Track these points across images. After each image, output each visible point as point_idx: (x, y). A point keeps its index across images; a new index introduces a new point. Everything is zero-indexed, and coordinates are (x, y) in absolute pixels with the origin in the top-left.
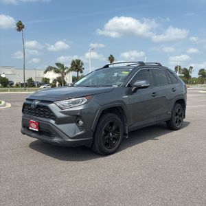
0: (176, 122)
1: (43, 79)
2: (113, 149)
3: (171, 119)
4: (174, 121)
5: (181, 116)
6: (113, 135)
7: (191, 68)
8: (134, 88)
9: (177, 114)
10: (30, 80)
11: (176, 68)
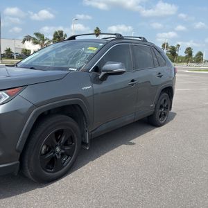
0: (160, 117)
1: (23, 50)
2: (61, 172)
3: (154, 113)
4: (158, 115)
5: (166, 108)
6: (61, 149)
7: (179, 46)
8: (103, 73)
9: (161, 107)
10: (8, 50)
11: (164, 45)
